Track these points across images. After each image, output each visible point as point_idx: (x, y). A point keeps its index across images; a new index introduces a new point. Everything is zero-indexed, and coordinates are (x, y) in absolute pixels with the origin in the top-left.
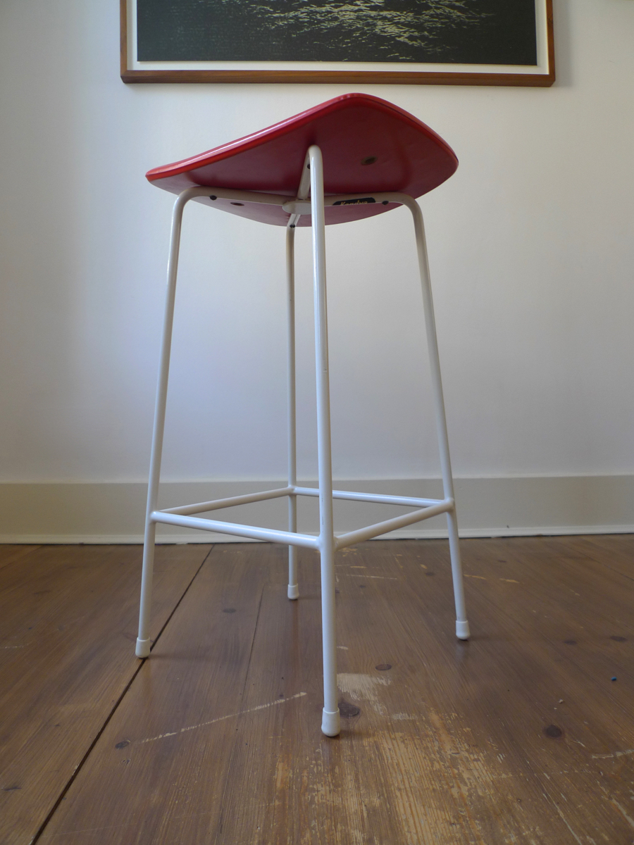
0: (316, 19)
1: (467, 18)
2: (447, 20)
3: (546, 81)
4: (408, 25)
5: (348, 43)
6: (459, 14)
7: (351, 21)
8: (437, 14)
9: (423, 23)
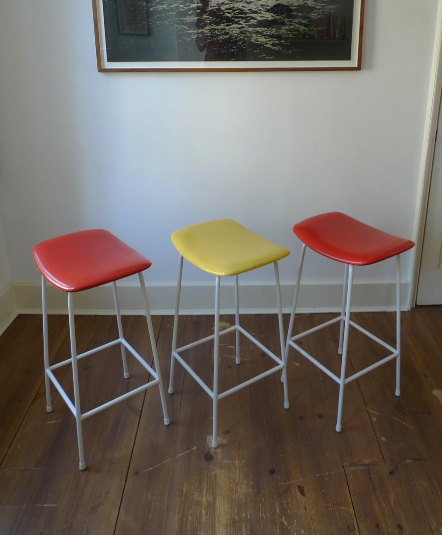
0: (215, 34)
1: (309, 30)
2: (296, 33)
4: (272, 36)
5: (235, 48)
6: (304, 28)
7: (236, 35)
8: (290, 29)
9: (281, 35)
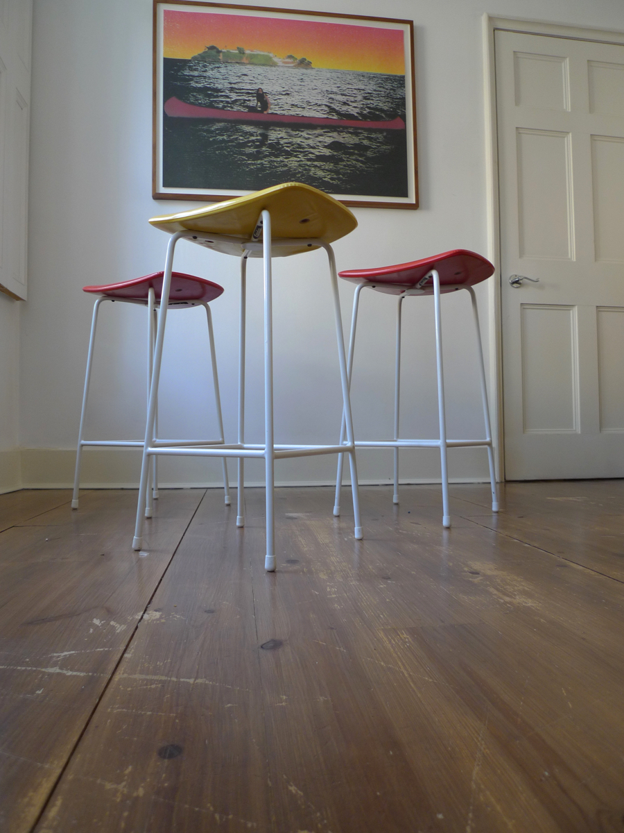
3: (414, 207)
